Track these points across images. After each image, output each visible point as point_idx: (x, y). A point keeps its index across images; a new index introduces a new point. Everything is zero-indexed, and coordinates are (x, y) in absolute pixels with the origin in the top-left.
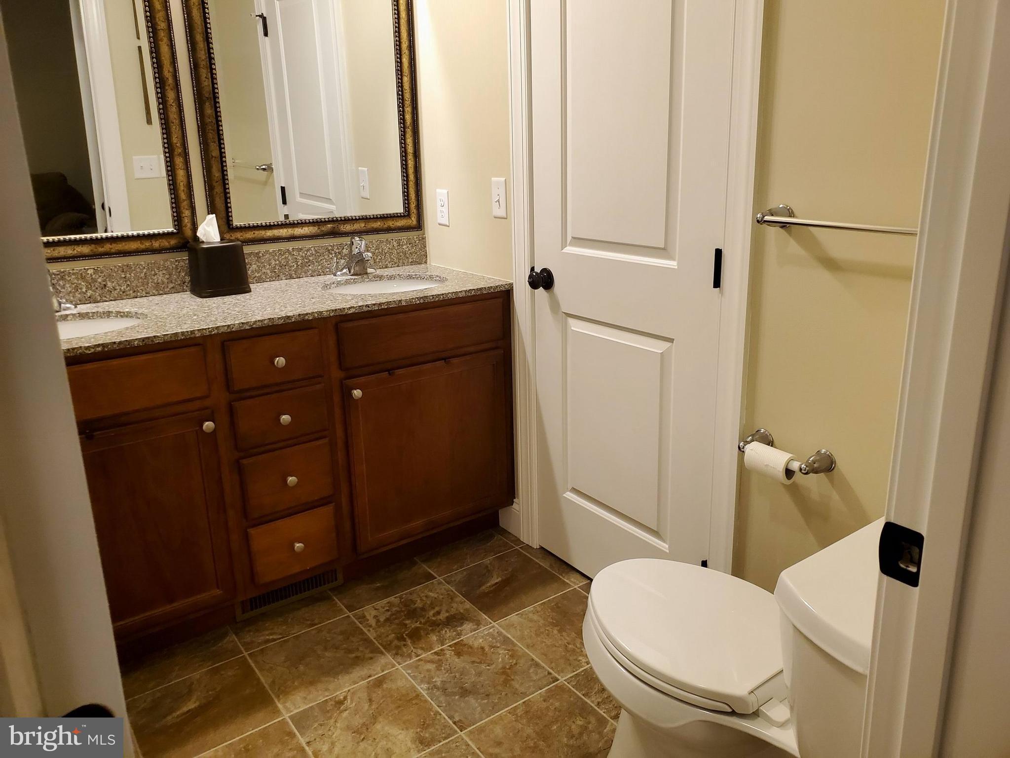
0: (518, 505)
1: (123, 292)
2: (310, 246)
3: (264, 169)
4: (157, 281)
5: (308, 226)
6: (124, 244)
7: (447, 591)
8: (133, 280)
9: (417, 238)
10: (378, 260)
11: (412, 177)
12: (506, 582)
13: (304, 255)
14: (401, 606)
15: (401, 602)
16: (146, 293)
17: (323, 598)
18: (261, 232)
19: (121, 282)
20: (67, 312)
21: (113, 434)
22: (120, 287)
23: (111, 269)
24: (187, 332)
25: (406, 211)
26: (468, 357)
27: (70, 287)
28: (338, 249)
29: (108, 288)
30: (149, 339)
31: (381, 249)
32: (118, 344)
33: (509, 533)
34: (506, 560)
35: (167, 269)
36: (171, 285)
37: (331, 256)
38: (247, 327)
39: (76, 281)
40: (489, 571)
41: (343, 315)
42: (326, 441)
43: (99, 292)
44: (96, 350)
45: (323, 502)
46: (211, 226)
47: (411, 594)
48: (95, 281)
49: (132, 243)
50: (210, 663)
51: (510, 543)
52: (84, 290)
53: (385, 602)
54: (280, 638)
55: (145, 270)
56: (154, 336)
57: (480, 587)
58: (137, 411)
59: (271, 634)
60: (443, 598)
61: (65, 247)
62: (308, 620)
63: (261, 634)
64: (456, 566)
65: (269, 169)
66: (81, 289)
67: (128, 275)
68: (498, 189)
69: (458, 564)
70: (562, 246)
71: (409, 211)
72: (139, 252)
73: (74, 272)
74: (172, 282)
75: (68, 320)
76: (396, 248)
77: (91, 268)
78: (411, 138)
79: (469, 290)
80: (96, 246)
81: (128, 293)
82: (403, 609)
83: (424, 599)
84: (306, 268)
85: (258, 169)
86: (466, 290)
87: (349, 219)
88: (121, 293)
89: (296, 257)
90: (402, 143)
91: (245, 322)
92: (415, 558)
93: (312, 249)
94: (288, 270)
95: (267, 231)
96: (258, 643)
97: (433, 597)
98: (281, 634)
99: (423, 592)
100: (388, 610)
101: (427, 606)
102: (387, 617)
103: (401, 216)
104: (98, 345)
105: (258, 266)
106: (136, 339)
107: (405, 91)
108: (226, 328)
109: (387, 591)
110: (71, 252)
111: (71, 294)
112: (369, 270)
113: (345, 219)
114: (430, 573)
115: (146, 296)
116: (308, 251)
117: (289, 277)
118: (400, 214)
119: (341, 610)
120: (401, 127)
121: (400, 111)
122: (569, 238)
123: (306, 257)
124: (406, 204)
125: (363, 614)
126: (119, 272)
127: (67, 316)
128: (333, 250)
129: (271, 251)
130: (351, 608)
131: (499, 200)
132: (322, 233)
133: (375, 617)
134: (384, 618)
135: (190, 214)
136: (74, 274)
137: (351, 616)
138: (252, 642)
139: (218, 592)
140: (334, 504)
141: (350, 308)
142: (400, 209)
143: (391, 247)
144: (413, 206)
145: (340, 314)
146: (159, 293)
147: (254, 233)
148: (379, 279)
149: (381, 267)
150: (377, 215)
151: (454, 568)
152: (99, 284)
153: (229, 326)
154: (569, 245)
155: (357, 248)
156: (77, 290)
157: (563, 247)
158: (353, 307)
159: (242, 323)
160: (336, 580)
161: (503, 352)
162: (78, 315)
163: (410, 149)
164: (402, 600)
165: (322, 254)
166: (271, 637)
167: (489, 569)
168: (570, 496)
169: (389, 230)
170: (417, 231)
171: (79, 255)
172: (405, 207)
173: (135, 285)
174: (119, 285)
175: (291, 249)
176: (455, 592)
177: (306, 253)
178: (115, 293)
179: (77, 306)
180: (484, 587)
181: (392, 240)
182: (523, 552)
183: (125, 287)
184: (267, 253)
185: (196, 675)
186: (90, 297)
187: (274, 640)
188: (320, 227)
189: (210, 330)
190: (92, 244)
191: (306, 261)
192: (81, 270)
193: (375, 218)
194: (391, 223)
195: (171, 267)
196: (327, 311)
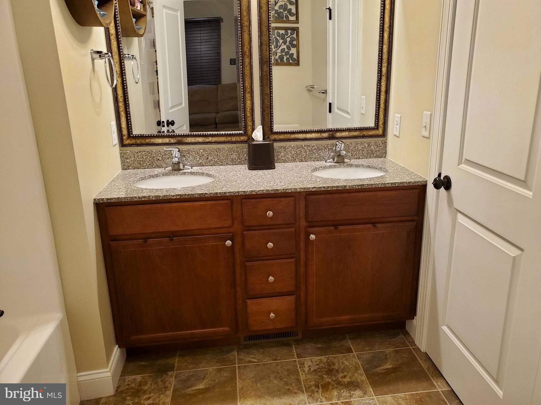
0: (417, 321)
1: (216, 162)
2: (315, 144)
3: (323, 93)
4: (232, 158)
5: (315, 133)
6: (218, 138)
7: (356, 364)
8: (221, 156)
9: (381, 142)
10: (354, 154)
11: (382, 106)
12: (394, 370)
13: (310, 149)
14: (326, 364)
15: (327, 362)
16: (227, 164)
17: (288, 345)
18: (288, 135)
19: (215, 157)
20: (186, 171)
21: (182, 240)
22: (215, 159)
23: (211, 150)
24: (223, 193)
25: (376, 126)
26: (389, 225)
27: (192, 157)
28: (331, 146)
29: (209, 160)
30: (203, 194)
31: (357, 148)
32: (188, 195)
33: (410, 335)
34: (400, 354)
35: (238, 152)
36: (239, 161)
37: (326, 150)
38: (254, 193)
39: (194, 155)
40: (386, 358)
41: (309, 191)
42: (293, 260)
43: (205, 161)
44: (177, 197)
45: (289, 294)
46: (259, 132)
47: (335, 358)
48: (203, 155)
49: (222, 138)
50: (219, 365)
51: (407, 342)
52: (198, 159)
53: (318, 359)
54: (256, 362)
55: (227, 152)
56: (206, 193)
57: (377, 367)
58: (195, 230)
59: (254, 358)
60: (351, 368)
61: (191, 138)
62: (274, 356)
63: (248, 356)
64: (368, 348)
65: (325, 92)
66: (197, 159)
67: (219, 154)
68: (426, 119)
69: (370, 347)
70: (459, 162)
71: (378, 126)
72: (225, 142)
73: (194, 150)
74: (240, 159)
75: (186, 175)
76: (367, 147)
77: (202, 149)
78: (385, 82)
79: (394, 183)
80: (205, 138)
81: (218, 163)
82: (326, 367)
83: (341, 364)
84: (311, 156)
85: (320, 92)
86: (392, 183)
87: (339, 130)
88: (215, 162)
89: (306, 150)
90: (378, 85)
91: (253, 190)
92: (347, 335)
93: (316, 146)
94: (300, 157)
95: (291, 135)
96: (246, 361)
97: (346, 365)
98: (258, 360)
99: (341, 360)
100: (318, 365)
101: (340, 369)
102: (316, 369)
103: (372, 129)
104: (178, 195)
105: (284, 154)
106: (197, 194)
107: (383, 54)
108: (243, 192)
109: (323, 351)
110: (194, 140)
111: (192, 161)
112: (346, 160)
113: (337, 130)
114: (351, 348)
115: (226, 165)
116: (313, 147)
117: (301, 161)
118: (372, 127)
119: (294, 355)
120: (379, 76)
121: (379, 66)
122: (464, 160)
123: (312, 150)
124: (376, 121)
125: (304, 362)
126: (215, 152)
127: (185, 173)
128: (327, 147)
129: (292, 146)
130: (299, 356)
131: (426, 126)
132: (323, 137)
133: (309, 366)
134: (314, 369)
135: (251, 124)
136: (194, 151)
137: (297, 361)
138: (243, 359)
139: (227, 329)
140: (295, 296)
141: (313, 188)
142: (372, 124)
143: (363, 147)
144: (381, 123)
145: (307, 190)
146: (233, 164)
147: (284, 136)
148: (350, 166)
149: (355, 158)
150: (356, 128)
151: (366, 349)
152: (205, 157)
153: (244, 192)
154: (463, 163)
155: (339, 148)
156: (195, 159)
157: (459, 164)
158: (316, 188)
159: (252, 191)
160: (297, 336)
161: (415, 224)
162: (190, 173)
163: (383, 89)
164: (328, 361)
165: (321, 149)
166: (253, 360)
167: (387, 357)
168: (445, 328)
169: (364, 137)
170: (382, 137)
171: (197, 142)
172: (375, 124)
173: (222, 159)
174: (214, 159)
175: (303, 145)
176: (361, 366)
177: (312, 148)
178: (212, 162)
179: (193, 167)
180: (378, 369)
181: (365, 143)
182: (413, 352)
183: (217, 159)
184: (290, 147)
185: (211, 369)
186: (200, 163)
187: (253, 362)
188: (322, 134)
189: (234, 193)
190: (204, 137)
191: (311, 152)
192: (198, 149)
193: (356, 130)
194: (365, 133)
195: (240, 151)
196: (300, 188)
